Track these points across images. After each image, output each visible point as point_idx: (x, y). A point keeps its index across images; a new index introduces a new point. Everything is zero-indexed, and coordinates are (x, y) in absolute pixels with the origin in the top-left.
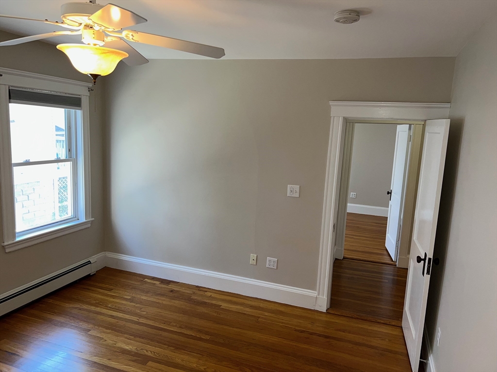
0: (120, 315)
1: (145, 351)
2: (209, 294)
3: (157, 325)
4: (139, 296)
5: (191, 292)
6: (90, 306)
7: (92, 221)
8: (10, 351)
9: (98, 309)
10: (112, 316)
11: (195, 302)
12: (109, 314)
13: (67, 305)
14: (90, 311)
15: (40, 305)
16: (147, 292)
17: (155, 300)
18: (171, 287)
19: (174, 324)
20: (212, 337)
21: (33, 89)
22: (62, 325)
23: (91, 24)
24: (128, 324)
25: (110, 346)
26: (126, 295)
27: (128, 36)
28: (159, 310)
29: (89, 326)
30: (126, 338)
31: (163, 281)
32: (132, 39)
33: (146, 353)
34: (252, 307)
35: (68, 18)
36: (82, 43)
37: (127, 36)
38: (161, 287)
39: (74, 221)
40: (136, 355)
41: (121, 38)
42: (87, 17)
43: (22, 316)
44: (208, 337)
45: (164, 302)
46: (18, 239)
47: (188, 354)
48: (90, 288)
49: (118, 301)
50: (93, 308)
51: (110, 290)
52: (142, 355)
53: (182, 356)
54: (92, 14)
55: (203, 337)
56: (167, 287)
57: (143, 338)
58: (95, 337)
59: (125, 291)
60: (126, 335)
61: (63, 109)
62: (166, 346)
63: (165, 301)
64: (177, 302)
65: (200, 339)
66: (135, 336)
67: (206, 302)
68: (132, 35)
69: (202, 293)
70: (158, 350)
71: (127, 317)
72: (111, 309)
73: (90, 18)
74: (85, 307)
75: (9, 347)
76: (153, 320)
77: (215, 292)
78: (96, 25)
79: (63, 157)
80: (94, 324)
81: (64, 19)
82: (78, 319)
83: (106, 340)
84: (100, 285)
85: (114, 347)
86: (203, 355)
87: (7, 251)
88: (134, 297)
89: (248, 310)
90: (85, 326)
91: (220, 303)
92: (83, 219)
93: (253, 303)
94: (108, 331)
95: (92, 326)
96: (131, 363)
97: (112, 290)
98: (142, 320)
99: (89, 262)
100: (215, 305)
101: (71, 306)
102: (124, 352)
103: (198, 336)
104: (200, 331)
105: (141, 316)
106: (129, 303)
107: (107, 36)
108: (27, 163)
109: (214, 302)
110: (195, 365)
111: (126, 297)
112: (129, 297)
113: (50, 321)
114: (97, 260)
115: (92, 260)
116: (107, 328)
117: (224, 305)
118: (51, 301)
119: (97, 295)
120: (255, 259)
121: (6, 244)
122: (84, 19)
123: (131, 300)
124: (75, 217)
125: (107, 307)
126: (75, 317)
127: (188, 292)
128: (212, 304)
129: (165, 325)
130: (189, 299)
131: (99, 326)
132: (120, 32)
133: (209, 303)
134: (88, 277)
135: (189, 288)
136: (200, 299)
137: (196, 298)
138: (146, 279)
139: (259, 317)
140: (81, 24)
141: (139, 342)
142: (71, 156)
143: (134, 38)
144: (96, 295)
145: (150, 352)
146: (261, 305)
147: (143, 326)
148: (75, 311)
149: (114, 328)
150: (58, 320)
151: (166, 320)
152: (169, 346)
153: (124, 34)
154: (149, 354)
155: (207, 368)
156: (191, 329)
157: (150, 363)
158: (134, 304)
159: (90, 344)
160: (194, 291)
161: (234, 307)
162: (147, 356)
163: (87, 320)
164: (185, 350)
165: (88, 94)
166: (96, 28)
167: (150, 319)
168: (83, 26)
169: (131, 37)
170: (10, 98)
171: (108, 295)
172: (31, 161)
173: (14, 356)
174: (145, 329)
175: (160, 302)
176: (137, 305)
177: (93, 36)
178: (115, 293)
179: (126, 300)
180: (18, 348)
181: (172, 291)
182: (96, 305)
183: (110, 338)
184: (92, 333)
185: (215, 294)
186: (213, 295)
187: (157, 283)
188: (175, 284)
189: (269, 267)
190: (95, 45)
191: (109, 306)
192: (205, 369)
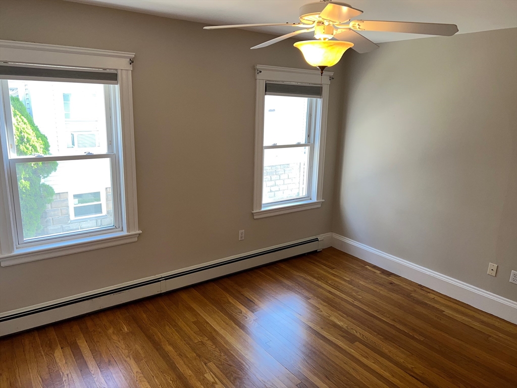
0: (338, 293)
1: (355, 332)
2: (432, 296)
3: (371, 311)
4: (357, 281)
5: (412, 290)
6: (312, 278)
7: (322, 202)
8: (249, 298)
9: (320, 283)
10: (330, 291)
11: (414, 300)
12: (328, 289)
13: (295, 273)
14: (312, 282)
15: (275, 268)
16: (366, 279)
17: (372, 287)
18: (391, 279)
19: (388, 316)
20: (426, 339)
21: (283, 82)
22: (289, 288)
23: (322, 20)
24: (343, 303)
25: (324, 317)
26: (346, 277)
27: (355, 26)
28: (376, 299)
29: (310, 295)
30: (339, 314)
31: (384, 272)
32: (359, 28)
33: (356, 334)
34: (483, 322)
35: (304, 18)
36: (315, 39)
37: (353, 26)
38: (381, 277)
39: (307, 200)
40: (346, 332)
41: (350, 29)
42: (318, 15)
43: (261, 273)
44: (422, 339)
45: (381, 292)
46: (263, 209)
47: (397, 348)
48: (315, 262)
49: (337, 280)
50: (315, 281)
51: (332, 268)
52: (351, 333)
53: (390, 347)
54: (321, 11)
55: (416, 336)
56: (387, 278)
57: (355, 319)
58: (313, 306)
59: (346, 273)
60: (339, 312)
61: (306, 99)
62: (376, 334)
63: (383, 292)
64: (395, 295)
65: (413, 338)
66: (348, 316)
67: (427, 304)
68: (358, 25)
69: (423, 292)
70: (367, 334)
71: (344, 296)
72: (330, 285)
73: (320, 15)
74: (309, 278)
75: (249, 294)
76: (367, 306)
77: (439, 295)
78: (325, 21)
79: (303, 142)
80: (313, 294)
81: (301, 20)
82: (302, 287)
83: (321, 311)
84: (324, 262)
85: (327, 319)
86: (413, 354)
87: (255, 217)
88: (353, 280)
89: (476, 325)
90: (307, 294)
91: (443, 308)
92: (314, 200)
93: (485, 319)
94: (325, 304)
95: (312, 295)
96: (340, 338)
97: (334, 268)
98: (356, 303)
99: (317, 240)
100: (437, 309)
101: (298, 274)
102: (335, 326)
103: (411, 334)
104: (414, 330)
105: (356, 299)
106: (347, 284)
107: (337, 29)
108: (275, 147)
109: (436, 306)
110: (402, 361)
111: (345, 278)
112: (348, 279)
113: (280, 282)
114: (324, 239)
115: (319, 238)
116: (324, 301)
117: (448, 312)
118: (283, 266)
119: (321, 270)
120: (495, 270)
121: (254, 211)
122: (315, 17)
123: (350, 282)
124: (309, 196)
125: (327, 283)
126: (300, 284)
127: (409, 288)
128: (434, 307)
129: (378, 313)
130: (408, 295)
131: (318, 297)
132: (348, 23)
133: (430, 305)
134: (315, 253)
135: (411, 285)
136: (420, 298)
137: (416, 296)
138: (367, 266)
139: (490, 336)
140: (314, 21)
141: (350, 321)
142: (309, 142)
143: (360, 27)
144: (319, 270)
145: (359, 334)
146: (497, 324)
147: (356, 308)
148: (300, 280)
149: (331, 303)
150: (287, 283)
151: (381, 309)
152: (378, 334)
153: (351, 25)
154: (358, 335)
155: (415, 368)
156: (405, 325)
157: (357, 343)
158: (352, 286)
159: (308, 310)
160: (415, 288)
161: (459, 317)
162: (356, 336)
163: (309, 289)
164: (394, 343)
165: (329, 82)
166: (326, 23)
167: (365, 305)
168: (316, 23)
169: (358, 27)
170: (266, 91)
171: (329, 273)
172: (278, 145)
173: (251, 303)
174: (358, 312)
175: (378, 291)
176: (354, 288)
177: (323, 31)
178: (336, 272)
179: (345, 280)
180: (256, 298)
181: (391, 283)
182: (318, 279)
183: (325, 311)
184: (311, 301)
185: (439, 298)
186: (437, 298)
187: (378, 272)
188: (396, 277)
189: (514, 282)
190: (325, 39)
191: (330, 282)
192: (412, 368)
